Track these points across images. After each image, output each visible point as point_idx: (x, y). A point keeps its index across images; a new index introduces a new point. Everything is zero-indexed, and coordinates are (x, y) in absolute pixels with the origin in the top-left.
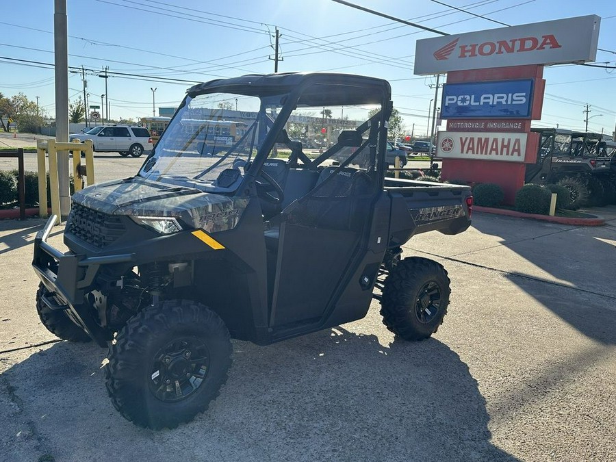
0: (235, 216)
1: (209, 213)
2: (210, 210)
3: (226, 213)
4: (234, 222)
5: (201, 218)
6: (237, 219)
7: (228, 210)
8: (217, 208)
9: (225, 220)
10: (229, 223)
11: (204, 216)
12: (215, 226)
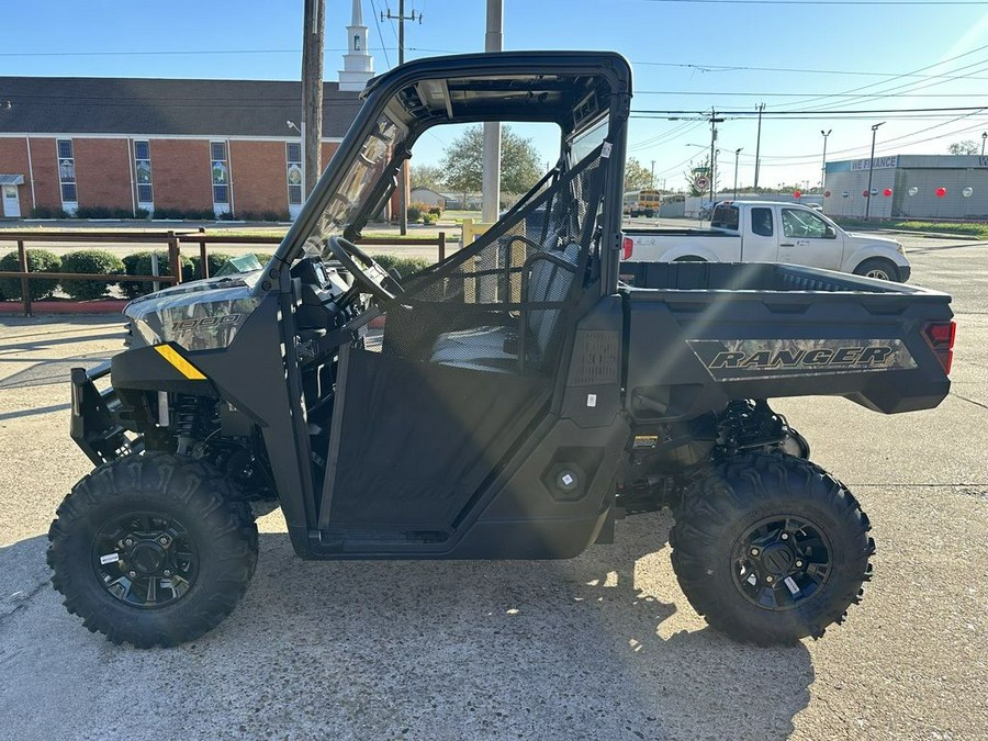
0: (230, 327)
1: (189, 318)
2: (190, 313)
3: (216, 319)
4: (228, 336)
5: (175, 325)
6: (233, 331)
7: (220, 316)
8: (202, 311)
9: (212, 331)
10: (219, 337)
11: (180, 322)
12: (196, 339)
